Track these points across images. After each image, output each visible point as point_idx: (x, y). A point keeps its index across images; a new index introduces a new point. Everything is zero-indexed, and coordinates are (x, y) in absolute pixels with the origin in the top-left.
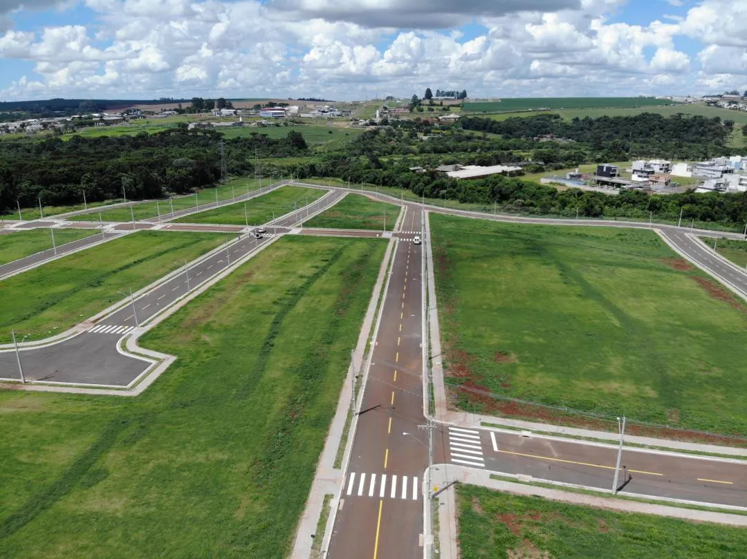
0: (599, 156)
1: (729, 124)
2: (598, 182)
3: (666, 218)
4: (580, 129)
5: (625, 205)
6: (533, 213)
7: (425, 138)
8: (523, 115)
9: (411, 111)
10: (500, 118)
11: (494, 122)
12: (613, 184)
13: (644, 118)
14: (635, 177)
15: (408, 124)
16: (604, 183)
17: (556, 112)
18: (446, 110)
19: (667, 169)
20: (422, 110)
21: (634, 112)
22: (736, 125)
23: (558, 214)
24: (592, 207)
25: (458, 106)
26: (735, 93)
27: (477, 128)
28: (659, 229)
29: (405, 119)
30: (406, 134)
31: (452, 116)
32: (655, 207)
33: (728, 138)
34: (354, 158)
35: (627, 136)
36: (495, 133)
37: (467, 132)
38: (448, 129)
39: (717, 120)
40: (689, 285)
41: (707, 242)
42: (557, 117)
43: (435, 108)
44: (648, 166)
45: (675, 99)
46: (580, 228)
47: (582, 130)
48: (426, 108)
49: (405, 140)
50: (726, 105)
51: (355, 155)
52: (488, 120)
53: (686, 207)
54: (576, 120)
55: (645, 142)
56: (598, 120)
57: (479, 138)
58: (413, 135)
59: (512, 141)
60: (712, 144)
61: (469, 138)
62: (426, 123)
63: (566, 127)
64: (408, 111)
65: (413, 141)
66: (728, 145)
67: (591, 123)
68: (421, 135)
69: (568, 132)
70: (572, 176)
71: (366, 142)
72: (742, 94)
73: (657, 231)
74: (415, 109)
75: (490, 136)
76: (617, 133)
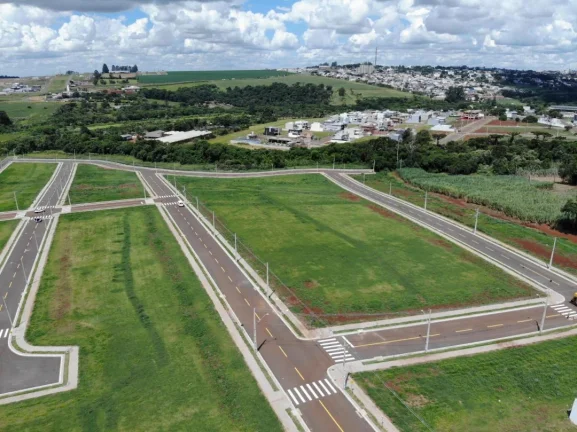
0: (258, 119)
1: (329, 88)
2: (270, 141)
3: (324, 163)
4: (234, 96)
5: (297, 158)
6: (241, 169)
7: (118, 107)
8: (189, 86)
9: (95, 83)
10: (173, 88)
11: (170, 93)
12: (280, 142)
13: (275, 86)
14: (291, 135)
15: (98, 96)
16: (274, 141)
17: (212, 82)
18: (126, 82)
19: (307, 127)
20: (105, 83)
21: (268, 82)
22: (334, 89)
23: (257, 169)
24: (278, 161)
25: (134, 78)
26: (326, 64)
27: (157, 97)
28: (323, 172)
29: (94, 91)
30: (99, 104)
31: (132, 87)
32: (316, 157)
33: (330, 99)
34: (62, 130)
35: (268, 101)
36: (173, 100)
37: (151, 101)
38: (135, 99)
39: (322, 86)
40: (367, 211)
41: (355, 178)
42: (214, 87)
43: (115, 80)
44: (295, 126)
45: (290, 71)
46: (278, 177)
47: (236, 96)
48: (108, 81)
49: (100, 110)
50: (323, 74)
51: (61, 127)
52: (165, 91)
53: (333, 155)
54: (229, 89)
55: (280, 105)
56: (245, 89)
57: (163, 106)
58: (106, 105)
59: (190, 107)
60: (322, 104)
61: (155, 107)
62: (114, 95)
63: (223, 94)
64: (92, 84)
65: (107, 110)
66: (331, 103)
67: (241, 91)
68: (112, 105)
69: (227, 99)
70: (251, 137)
71: (66, 114)
72: (330, 65)
73: (323, 174)
74: (99, 82)
75: (171, 104)
76: (261, 99)
